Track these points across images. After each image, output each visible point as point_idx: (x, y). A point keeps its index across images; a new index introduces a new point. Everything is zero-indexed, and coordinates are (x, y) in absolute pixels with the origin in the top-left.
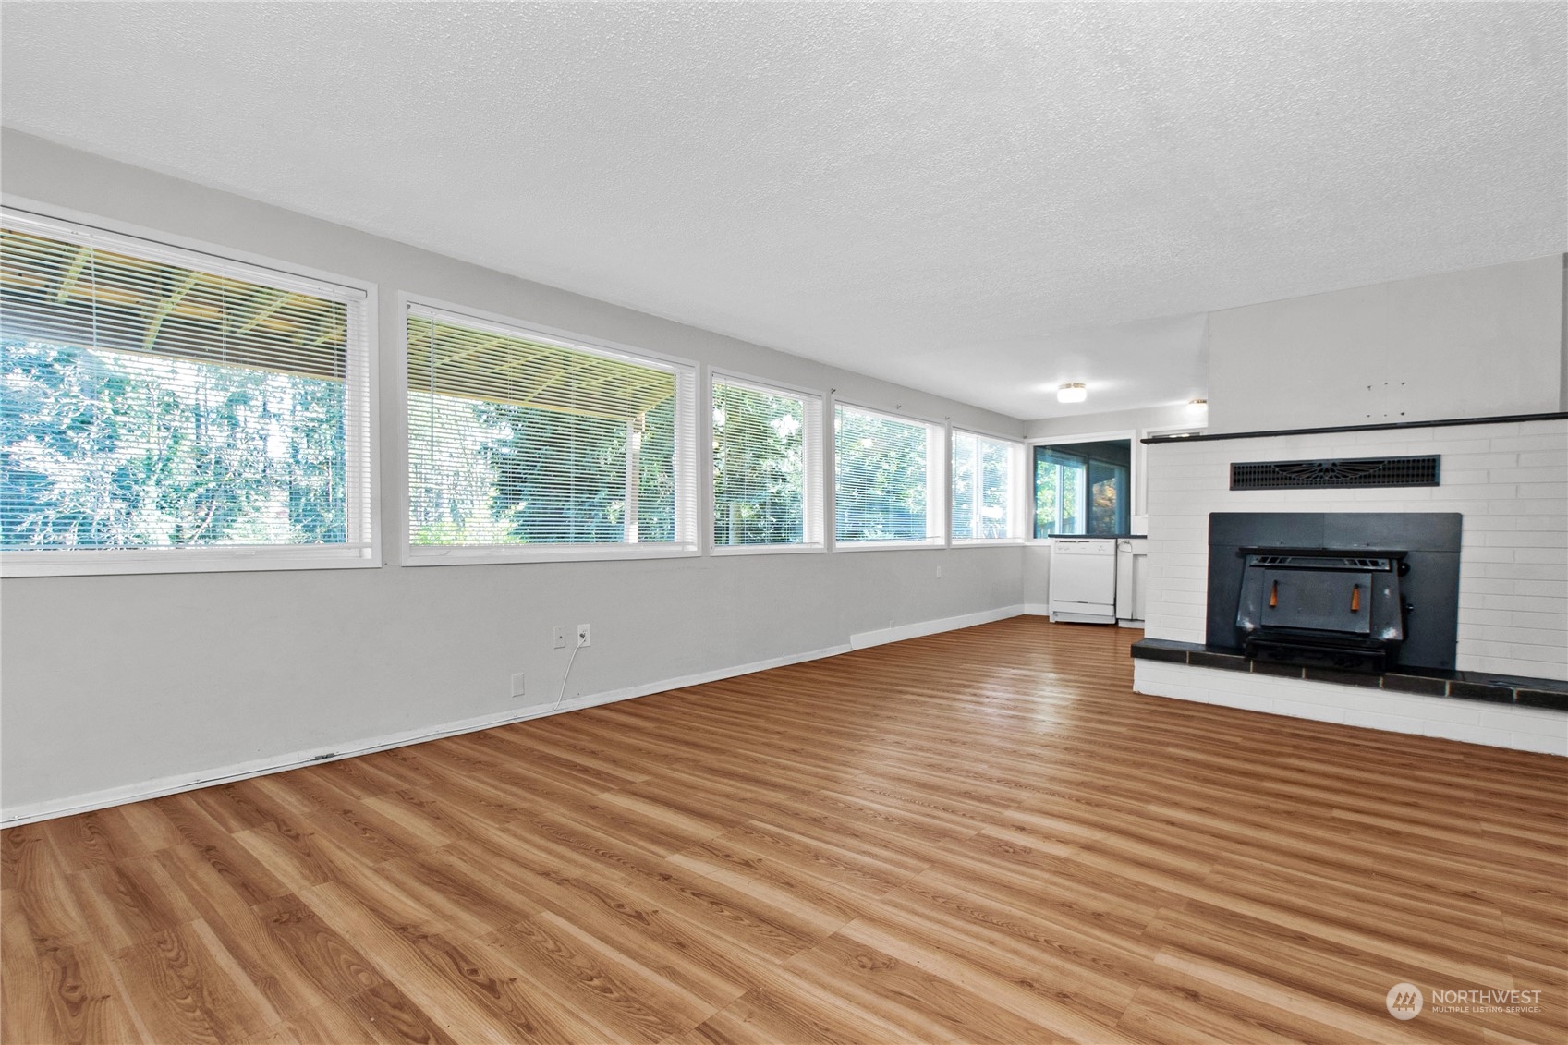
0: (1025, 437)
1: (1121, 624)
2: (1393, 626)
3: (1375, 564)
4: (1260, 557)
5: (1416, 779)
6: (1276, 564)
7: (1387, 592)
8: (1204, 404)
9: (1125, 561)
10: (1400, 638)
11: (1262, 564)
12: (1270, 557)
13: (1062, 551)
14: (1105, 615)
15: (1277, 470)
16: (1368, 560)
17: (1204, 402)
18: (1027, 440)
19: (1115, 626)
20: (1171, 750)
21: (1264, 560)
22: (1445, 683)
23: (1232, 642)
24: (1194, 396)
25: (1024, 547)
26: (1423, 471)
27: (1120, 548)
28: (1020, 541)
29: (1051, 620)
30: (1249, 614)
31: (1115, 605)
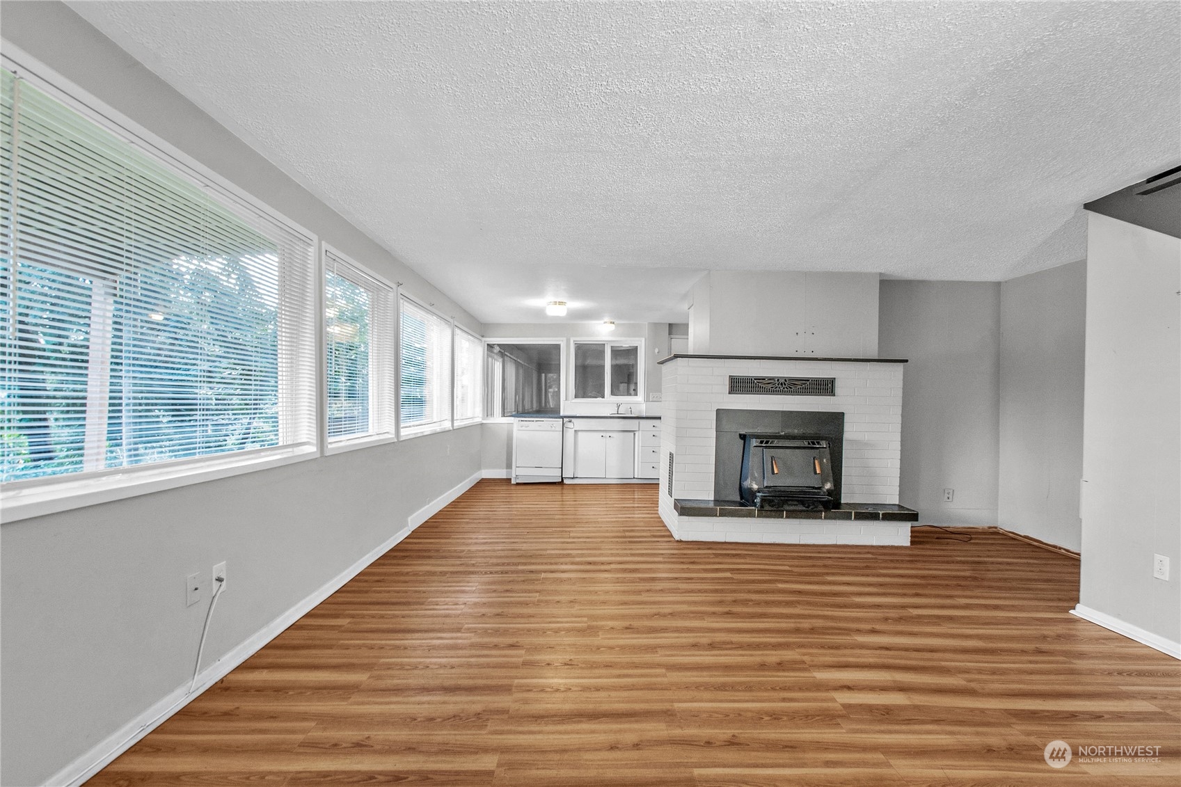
0: (483, 336)
1: (566, 481)
2: (829, 481)
3: (818, 443)
4: (759, 440)
5: (878, 576)
6: (769, 445)
7: (825, 460)
8: (613, 325)
9: (570, 435)
10: (833, 488)
11: (760, 445)
12: (765, 440)
13: (524, 428)
14: (554, 475)
15: (755, 381)
16: (815, 441)
17: (613, 323)
18: (484, 339)
19: (561, 483)
20: (781, 586)
21: (762, 442)
22: (851, 513)
23: (738, 499)
24: (607, 319)
25: (482, 424)
26: (826, 387)
27: (565, 425)
28: (478, 420)
29: (513, 482)
30: (754, 479)
31: (562, 468)
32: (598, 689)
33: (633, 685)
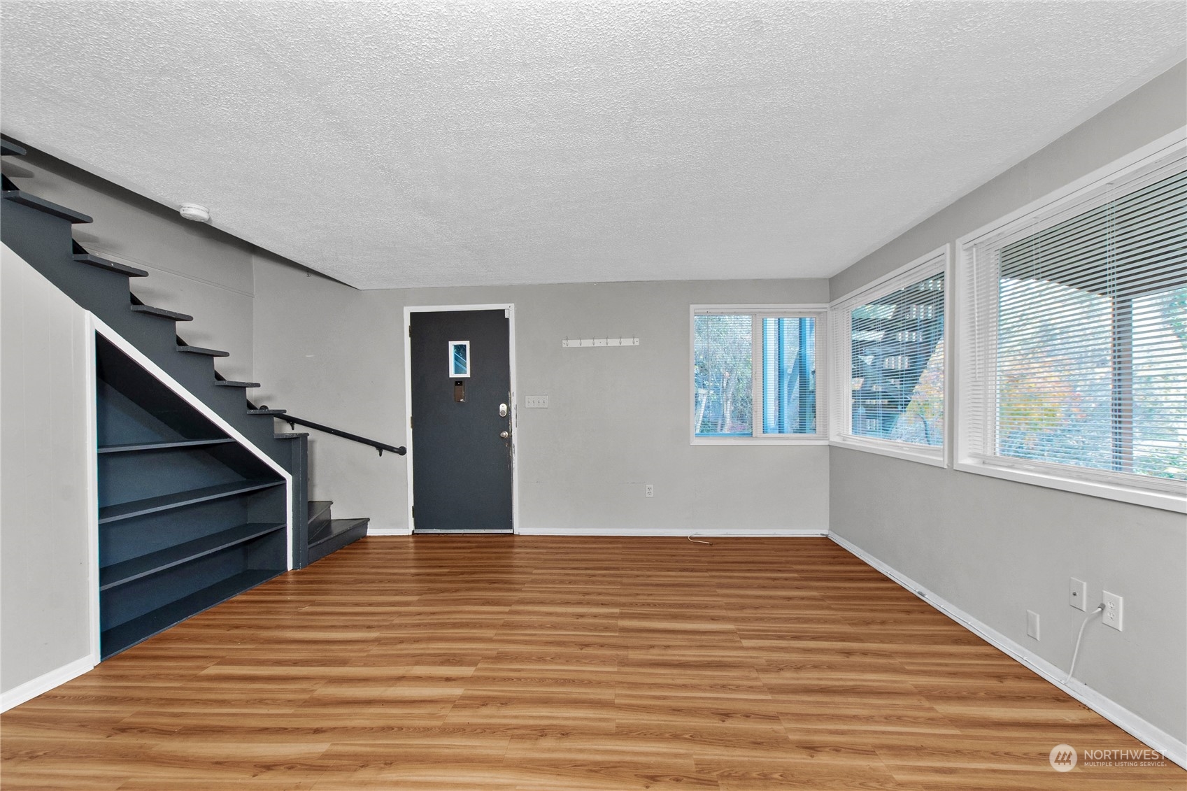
32: (684, 687)
33: (650, 688)
